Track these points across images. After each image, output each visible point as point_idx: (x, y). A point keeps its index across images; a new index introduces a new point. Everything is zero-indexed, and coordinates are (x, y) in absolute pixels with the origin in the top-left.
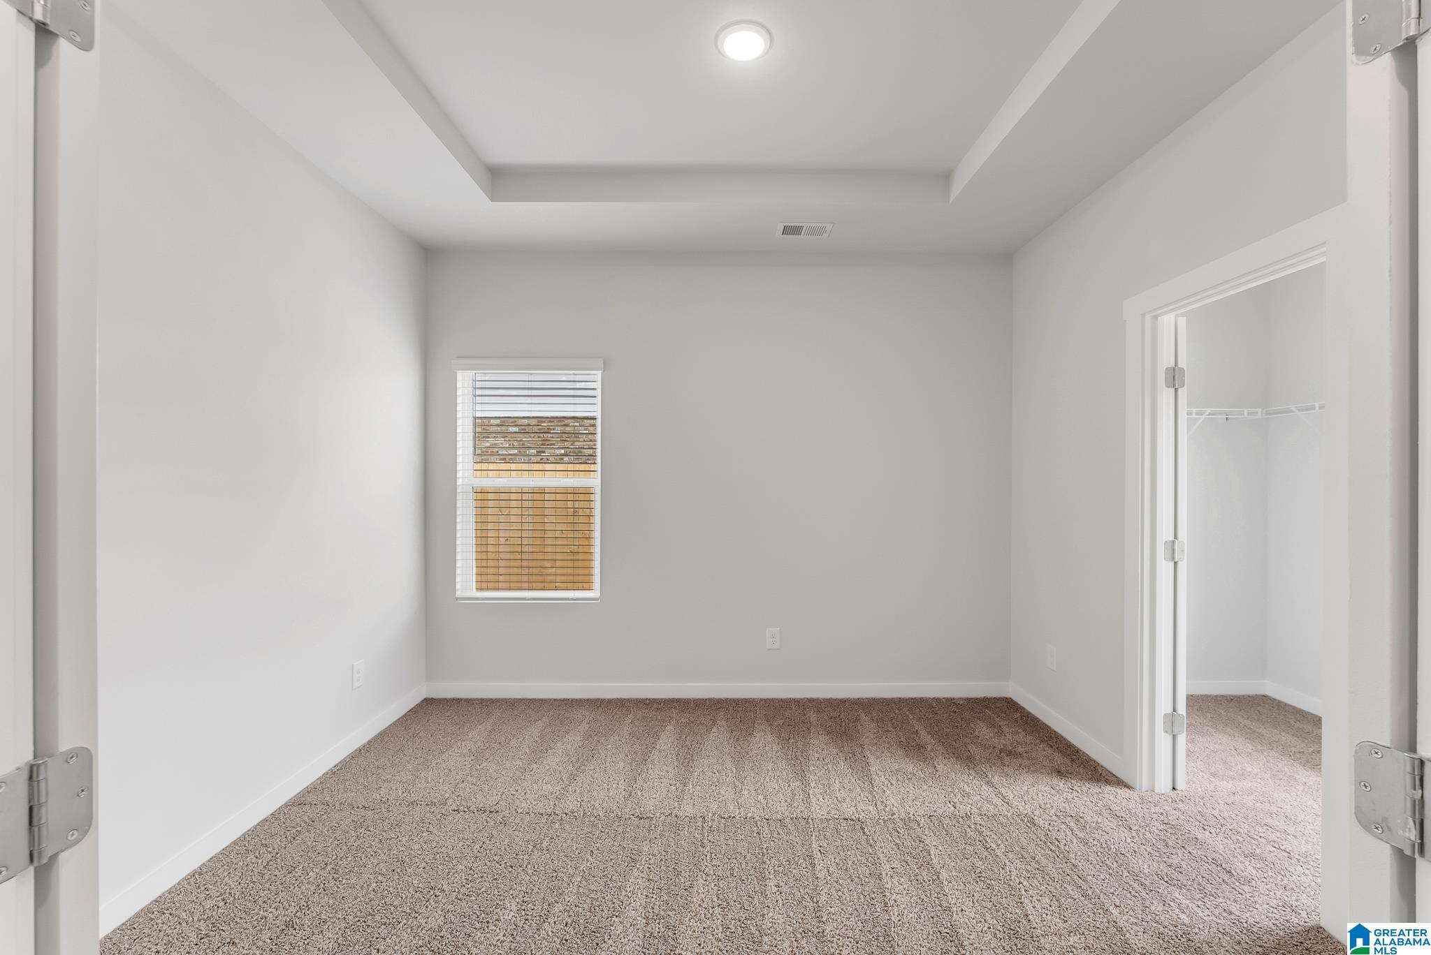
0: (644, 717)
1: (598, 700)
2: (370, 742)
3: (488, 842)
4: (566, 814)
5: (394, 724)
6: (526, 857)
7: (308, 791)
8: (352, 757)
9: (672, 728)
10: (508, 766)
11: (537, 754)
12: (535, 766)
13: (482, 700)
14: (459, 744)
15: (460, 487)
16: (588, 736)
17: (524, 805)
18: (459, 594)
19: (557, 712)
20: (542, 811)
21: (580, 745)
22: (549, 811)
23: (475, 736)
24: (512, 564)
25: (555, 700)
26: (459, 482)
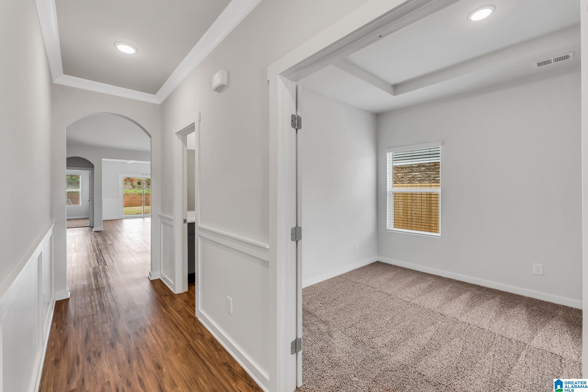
0: (458, 287)
1: (439, 276)
2: (359, 268)
3: (386, 301)
4: (414, 304)
5: (366, 265)
6: (397, 309)
7: (343, 275)
8: (355, 270)
9: (470, 294)
10: (398, 285)
11: (409, 285)
12: (407, 288)
13: (395, 266)
14: (384, 275)
15: (388, 192)
16: (430, 286)
17: (400, 297)
18: (388, 228)
19: (421, 276)
20: (406, 300)
21: (426, 287)
22: (408, 301)
23: (390, 275)
24: (417, 223)
25: (421, 272)
26: (388, 190)
